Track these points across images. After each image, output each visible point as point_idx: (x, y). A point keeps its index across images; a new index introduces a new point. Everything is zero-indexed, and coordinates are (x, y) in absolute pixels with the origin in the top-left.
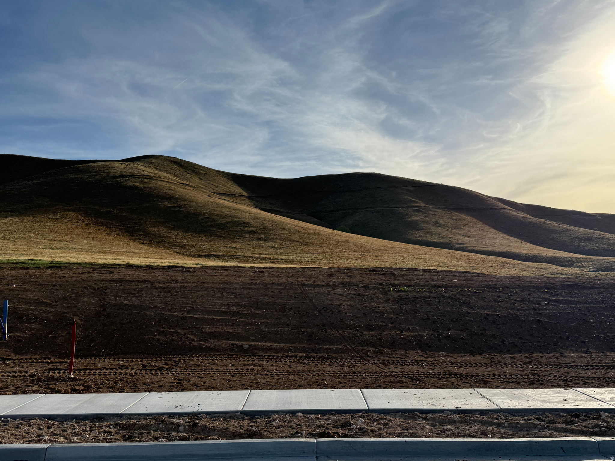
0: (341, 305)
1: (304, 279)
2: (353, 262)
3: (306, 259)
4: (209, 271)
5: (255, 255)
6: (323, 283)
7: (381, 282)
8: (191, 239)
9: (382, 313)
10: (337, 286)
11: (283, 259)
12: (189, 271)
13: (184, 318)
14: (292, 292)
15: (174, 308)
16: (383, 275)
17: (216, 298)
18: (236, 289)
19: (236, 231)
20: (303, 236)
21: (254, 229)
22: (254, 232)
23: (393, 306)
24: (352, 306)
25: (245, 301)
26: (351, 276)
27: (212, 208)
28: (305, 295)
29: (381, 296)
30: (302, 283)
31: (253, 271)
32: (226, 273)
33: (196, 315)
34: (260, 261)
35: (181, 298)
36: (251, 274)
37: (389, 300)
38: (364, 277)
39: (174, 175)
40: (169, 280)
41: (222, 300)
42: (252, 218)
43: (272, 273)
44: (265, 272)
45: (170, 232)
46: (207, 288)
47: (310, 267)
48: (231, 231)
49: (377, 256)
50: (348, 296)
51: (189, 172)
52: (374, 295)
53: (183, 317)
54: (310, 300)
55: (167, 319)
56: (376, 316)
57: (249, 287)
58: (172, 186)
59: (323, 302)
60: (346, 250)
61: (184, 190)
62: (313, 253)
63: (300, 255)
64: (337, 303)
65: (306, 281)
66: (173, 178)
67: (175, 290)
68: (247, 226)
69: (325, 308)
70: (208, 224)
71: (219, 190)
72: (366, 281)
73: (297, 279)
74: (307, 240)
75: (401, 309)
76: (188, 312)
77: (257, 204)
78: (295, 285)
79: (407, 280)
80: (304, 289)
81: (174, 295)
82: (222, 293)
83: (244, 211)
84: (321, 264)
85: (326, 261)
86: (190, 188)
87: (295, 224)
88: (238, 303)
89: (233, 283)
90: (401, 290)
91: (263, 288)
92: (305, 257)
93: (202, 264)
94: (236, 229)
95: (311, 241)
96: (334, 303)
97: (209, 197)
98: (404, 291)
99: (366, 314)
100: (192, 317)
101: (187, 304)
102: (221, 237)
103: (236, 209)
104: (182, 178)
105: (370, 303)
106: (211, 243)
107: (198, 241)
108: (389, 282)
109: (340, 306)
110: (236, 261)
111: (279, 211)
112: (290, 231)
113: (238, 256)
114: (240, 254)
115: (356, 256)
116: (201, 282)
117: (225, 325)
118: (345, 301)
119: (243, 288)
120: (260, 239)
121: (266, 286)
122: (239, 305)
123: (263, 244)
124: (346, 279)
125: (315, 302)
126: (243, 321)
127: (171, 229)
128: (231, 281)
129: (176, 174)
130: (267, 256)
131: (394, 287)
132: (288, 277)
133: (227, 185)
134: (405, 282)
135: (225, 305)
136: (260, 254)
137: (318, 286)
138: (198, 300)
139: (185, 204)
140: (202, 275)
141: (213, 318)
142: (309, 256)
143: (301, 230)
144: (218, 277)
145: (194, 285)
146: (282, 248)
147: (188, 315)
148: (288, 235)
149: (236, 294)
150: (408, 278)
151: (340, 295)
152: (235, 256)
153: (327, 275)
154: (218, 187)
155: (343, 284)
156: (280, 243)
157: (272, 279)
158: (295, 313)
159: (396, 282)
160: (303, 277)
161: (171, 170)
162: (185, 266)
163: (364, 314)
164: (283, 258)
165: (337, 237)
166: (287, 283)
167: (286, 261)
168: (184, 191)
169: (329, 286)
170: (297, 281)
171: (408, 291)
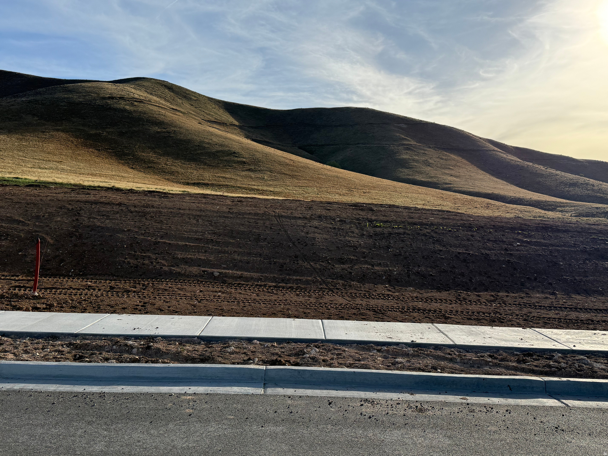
0: (315, 238)
1: (281, 210)
2: (341, 197)
3: (294, 192)
4: (187, 198)
5: (244, 186)
6: (300, 216)
7: (358, 216)
8: (180, 166)
9: (355, 247)
10: (314, 219)
11: (271, 191)
12: (167, 197)
13: (156, 243)
14: (268, 223)
15: (147, 233)
16: (362, 210)
17: (190, 224)
18: (212, 217)
19: (226, 160)
20: (293, 169)
21: (244, 160)
22: (244, 163)
23: (367, 240)
24: (326, 239)
25: (220, 230)
26: (329, 210)
27: (203, 136)
28: (281, 226)
29: (357, 231)
30: (279, 214)
31: (232, 201)
32: (204, 200)
33: (169, 240)
34: (249, 192)
35: (155, 223)
36: (230, 203)
37: (364, 235)
38: (342, 212)
39: (165, 99)
40: (145, 205)
41: (197, 227)
42: (243, 148)
43: (251, 203)
44: (244, 202)
45: (160, 158)
46: (183, 215)
47: (292, 200)
48: (221, 160)
49: (364, 193)
50: (324, 229)
51: (180, 98)
52: (350, 229)
53: (156, 242)
54: (286, 231)
55: (139, 243)
56: (349, 250)
57: (225, 215)
58: (163, 111)
59: (298, 234)
60: (335, 185)
61: (175, 116)
62: (301, 187)
63: (288, 188)
64: (311, 235)
65: (284, 212)
66: (164, 103)
67: (150, 215)
68: (237, 156)
69: (299, 240)
70: (198, 152)
71: (210, 118)
72: (344, 215)
73: (274, 210)
74: (297, 174)
75: (375, 244)
76: (162, 237)
77: (248, 134)
78: (272, 216)
79: (384, 216)
80: (280, 221)
81: (149, 220)
82: (198, 221)
83: (234, 141)
84: (309, 198)
85: (314, 195)
86: (181, 114)
87: (285, 156)
88: (212, 231)
89: (210, 211)
90: (377, 226)
91: (239, 218)
92: (294, 190)
93: (188, 192)
94: (226, 158)
95: (300, 174)
96: (309, 236)
97: (199, 124)
98: (380, 227)
99: (339, 248)
100: (165, 243)
101: (161, 229)
102: (210, 166)
103: (226, 138)
104: (172, 103)
105: (345, 237)
106: (201, 172)
107: (188, 168)
108: (366, 217)
109: (314, 238)
110: (225, 190)
111: (270, 143)
112: (280, 163)
113: (227, 186)
114: (229, 184)
115: (344, 192)
116: (178, 209)
117: (198, 252)
118: (320, 234)
119: (220, 216)
120: (250, 170)
121: (243, 215)
122: (214, 233)
123: (252, 175)
124: (324, 213)
125: (290, 234)
126: (216, 249)
127: (161, 155)
128: (208, 209)
129: (167, 98)
130: (256, 187)
131: (370, 222)
132: (266, 208)
133: (219, 113)
134: (382, 218)
135: (199, 232)
136: (249, 185)
137: (295, 218)
138: (173, 226)
139: (175, 131)
140: (179, 201)
141: (186, 244)
142: (297, 189)
143: (292, 163)
144: (195, 204)
145: (169, 210)
146: (271, 180)
147: (161, 240)
148: (278, 168)
149: (212, 222)
150: (386, 214)
151: (316, 227)
152: (224, 185)
153: (305, 208)
154: (209, 114)
155: (320, 217)
156: (269, 175)
157: (249, 208)
158: (269, 243)
159: (373, 218)
160: (281, 209)
161: (162, 95)
162: (171, 192)
163: (337, 247)
164: (272, 190)
165: (326, 172)
166: (264, 214)
167: (274, 193)
168: (175, 117)
169: (306, 218)
170: (274, 212)
171: (384, 227)
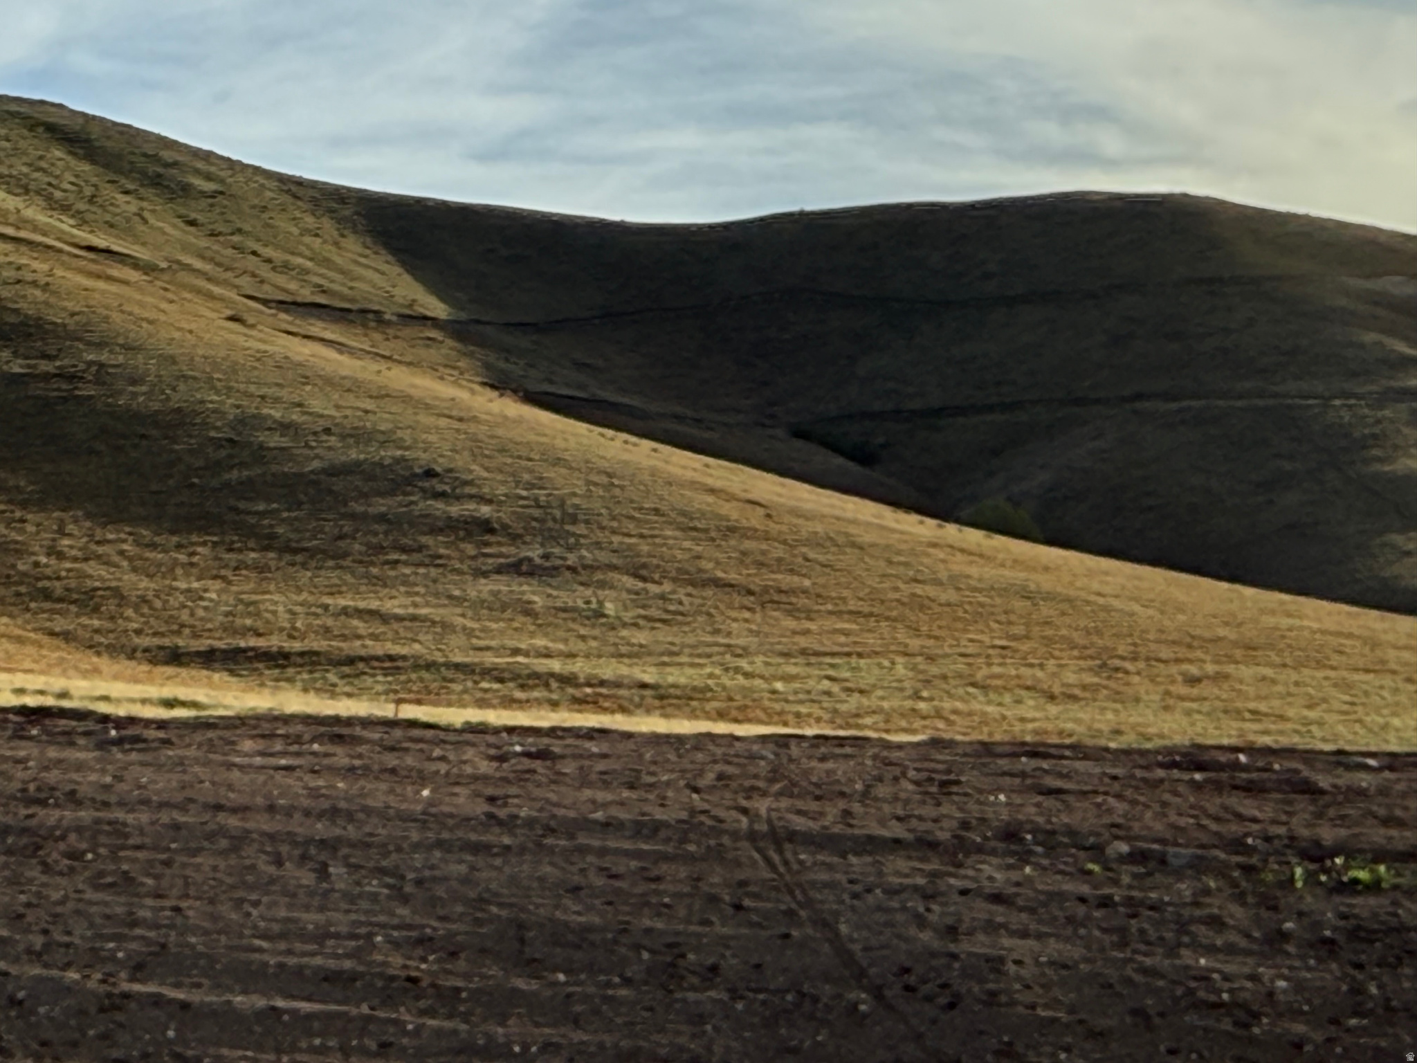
0: (1002, 960)
1: (784, 803)
2: (1053, 709)
3: (779, 686)
4: (248, 745)
5: (490, 659)
6: (897, 830)
7: (1235, 828)
8: (130, 559)
9: (1245, 1014)
10: (980, 850)
11: (644, 686)
12: (137, 739)
13: (115, 1003)
14: (716, 877)
15: (60, 945)
16: (1250, 789)
17: (285, 893)
18: (399, 850)
19: (382, 518)
20: (764, 553)
21: (485, 510)
22: (486, 527)
23: (1309, 969)
24: (1065, 967)
25: (454, 921)
26: (1059, 791)
27: (252, 388)
28: (791, 892)
29: (1237, 913)
30: (776, 822)
31: (492, 752)
32: (341, 756)
33: (177, 985)
34: (519, 695)
35: (97, 887)
36: (485, 767)
37: (1285, 936)
38: (1134, 803)
39: (49, 198)
40: (32, 787)
41: (322, 909)
42: (476, 449)
43: (601, 766)
44: (563, 757)
46: (239, 841)
47: (817, 737)
48: (353, 516)
49: (1193, 681)
50: (1045, 905)
51: (131, 187)
52: (1196, 904)
53: (109, 995)
54: (825, 924)
55: (20, 1003)
56: (1206, 1030)
57: (473, 837)
58: (36, 265)
59: (899, 937)
60: (1015, 638)
61: (101, 285)
62: (817, 654)
63: (744, 664)
64: (979, 945)
65: (799, 812)
66: (43, 219)
67: (62, 846)
68: (443, 495)
69: (907, 971)
70: (227, 476)
71: (293, 286)
72: (1151, 822)
73: (744, 803)
74: (786, 580)
75: (1357, 990)
76: (138, 970)
77: (502, 364)
78: (735, 835)
79: (1387, 822)
80: (786, 863)
81: (61, 874)
82: (323, 872)
83: (428, 407)
84: (868, 721)
85: (896, 703)
86: (133, 275)
87: (718, 484)
88: (410, 927)
89: (383, 814)
90: (1356, 881)
91: (551, 850)
92: (775, 678)
93: (194, 705)
94: (381, 505)
95: (807, 583)
96: (964, 947)
97: (231, 325)
98: (1375, 887)
99: (1147, 1018)
100: (157, 1001)
101: (134, 924)
102: (295, 551)
103: (382, 395)
104: (89, 217)
105: (1172, 952)
106: (245, 585)
107: (172, 570)
108: (1282, 830)
109: (996, 964)
110: (380, 688)
111: (630, 411)
112: (689, 524)
113: (391, 664)
114: (404, 651)
116: (206, 806)
117: (341, 1049)
118: (1024, 934)
119: (440, 844)
120: (518, 568)
121: (572, 837)
122: (420, 941)
123: (534, 593)
124: (1031, 810)
125: (852, 940)
126: (439, 1033)
128: (370, 802)
129: (58, 194)
130: (556, 665)
131: (1312, 860)
132: (696, 790)
133: (338, 260)
134: (1378, 835)
135: (337, 936)
136: (516, 652)
137: (871, 845)
138: (189, 902)
139: (101, 365)
140: (207, 763)
141: (274, 1009)
142: (793, 670)
143: (755, 519)
144: (300, 779)
145: (165, 817)
146: (641, 622)
147: (137, 987)
148: (681, 548)
149: (403, 877)
150: (1398, 812)
151: (997, 898)
152: (377, 659)
153: (917, 783)
154: (286, 267)
155: (1011, 834)
156: (629, 591)
157: (601, 796)
158: (735, 994)
159: (1328, 834)
160: (780, 794)
161: (36, 175)
163: (1135, 1012)
164: (648, 678)
165: (959, 564)
166: (687, 828)
167: (661, 698)
168: (103, 292)
169: (933, 845)
170: (745, 811)
171: (1396, 887)
